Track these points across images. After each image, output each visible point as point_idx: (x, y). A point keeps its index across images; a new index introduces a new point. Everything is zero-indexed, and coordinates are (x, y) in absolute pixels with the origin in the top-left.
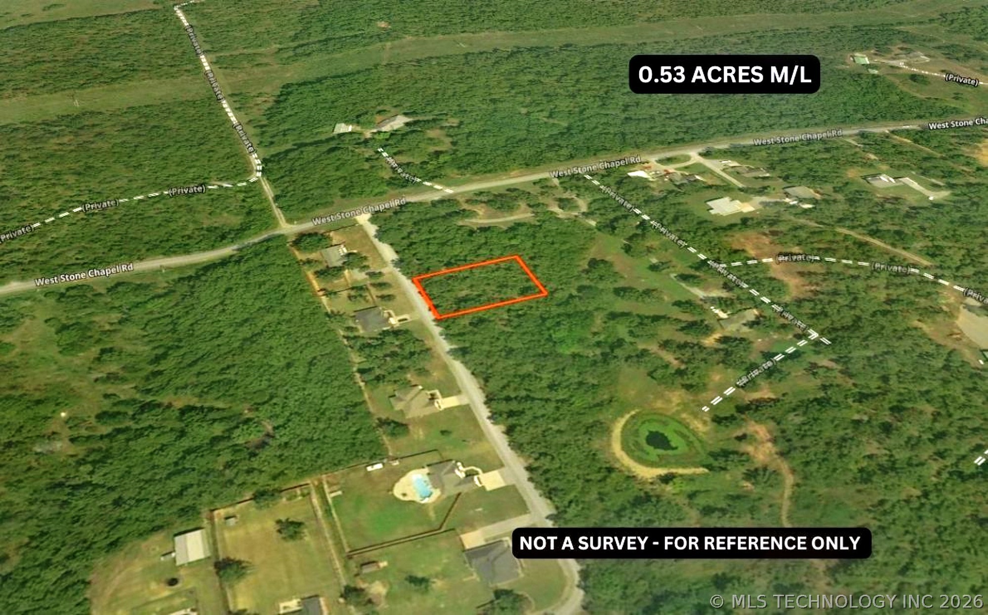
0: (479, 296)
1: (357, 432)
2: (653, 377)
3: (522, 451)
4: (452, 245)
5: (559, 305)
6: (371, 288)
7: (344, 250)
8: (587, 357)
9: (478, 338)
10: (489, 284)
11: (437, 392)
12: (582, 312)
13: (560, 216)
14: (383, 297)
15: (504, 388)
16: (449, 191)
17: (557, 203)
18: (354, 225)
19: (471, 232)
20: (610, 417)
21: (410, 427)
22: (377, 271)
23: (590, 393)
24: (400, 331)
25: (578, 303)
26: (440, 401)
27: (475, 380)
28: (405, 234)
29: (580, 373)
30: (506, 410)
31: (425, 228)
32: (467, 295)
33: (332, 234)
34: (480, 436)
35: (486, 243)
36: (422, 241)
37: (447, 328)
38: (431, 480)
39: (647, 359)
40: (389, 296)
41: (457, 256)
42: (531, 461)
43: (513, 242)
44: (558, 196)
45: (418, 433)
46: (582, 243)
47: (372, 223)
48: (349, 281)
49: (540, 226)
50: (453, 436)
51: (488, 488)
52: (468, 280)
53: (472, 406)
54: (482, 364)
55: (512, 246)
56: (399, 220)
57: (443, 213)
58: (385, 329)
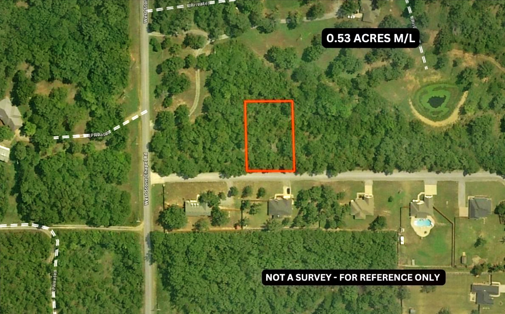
0: (280, 140)
1: (374, 242)
2: (390, 80)
3: (417, 168)
4: (217, 135)
5: (306, 99)
6: (246, 199)
7: (194, 202)
8: (358, 104)
9: (321, 157)
10: (270, 130)
11: (358, 194)
12: (318, 89)
13: (208, 53)
14: (259, 195)
15: (366, 158)
16: (145, 112)
17: (188, 47)
18: (163, 187)
19: (206, 118)
20: (409, 115)
21: (380, 215)
22: (229, 190)
23: (386, 117)
24: (298, 196)
25: (309, 87)
26: (366, 195)
27: (355, 171)
28: (192, 160)
29: (369, 114)
30: (383, 164)
31: (190, 145)
32: (277, 147)
33: (167, 203)
34: (398, 184)
35: (223, 114)
36: (204, 152)
37: (306, 170)
38: (419, 217)
39: (374, 75)
40: (260, 191)
41: (230, 137)
42: (425, 167)
43: (228, 96)
44: (180, 43)
45: (386, 213)
46: (245, 55)
47: (166, 175)
48: (234, 209)
49: (214, 71)
50: (393, 196)
51: (435, 193)
52: (262, 141)
53: (375, 180)
54: (344, 163)
55: (232, 99)
56: (172, 157)
57: (173, 127)
58: (293, 203)
